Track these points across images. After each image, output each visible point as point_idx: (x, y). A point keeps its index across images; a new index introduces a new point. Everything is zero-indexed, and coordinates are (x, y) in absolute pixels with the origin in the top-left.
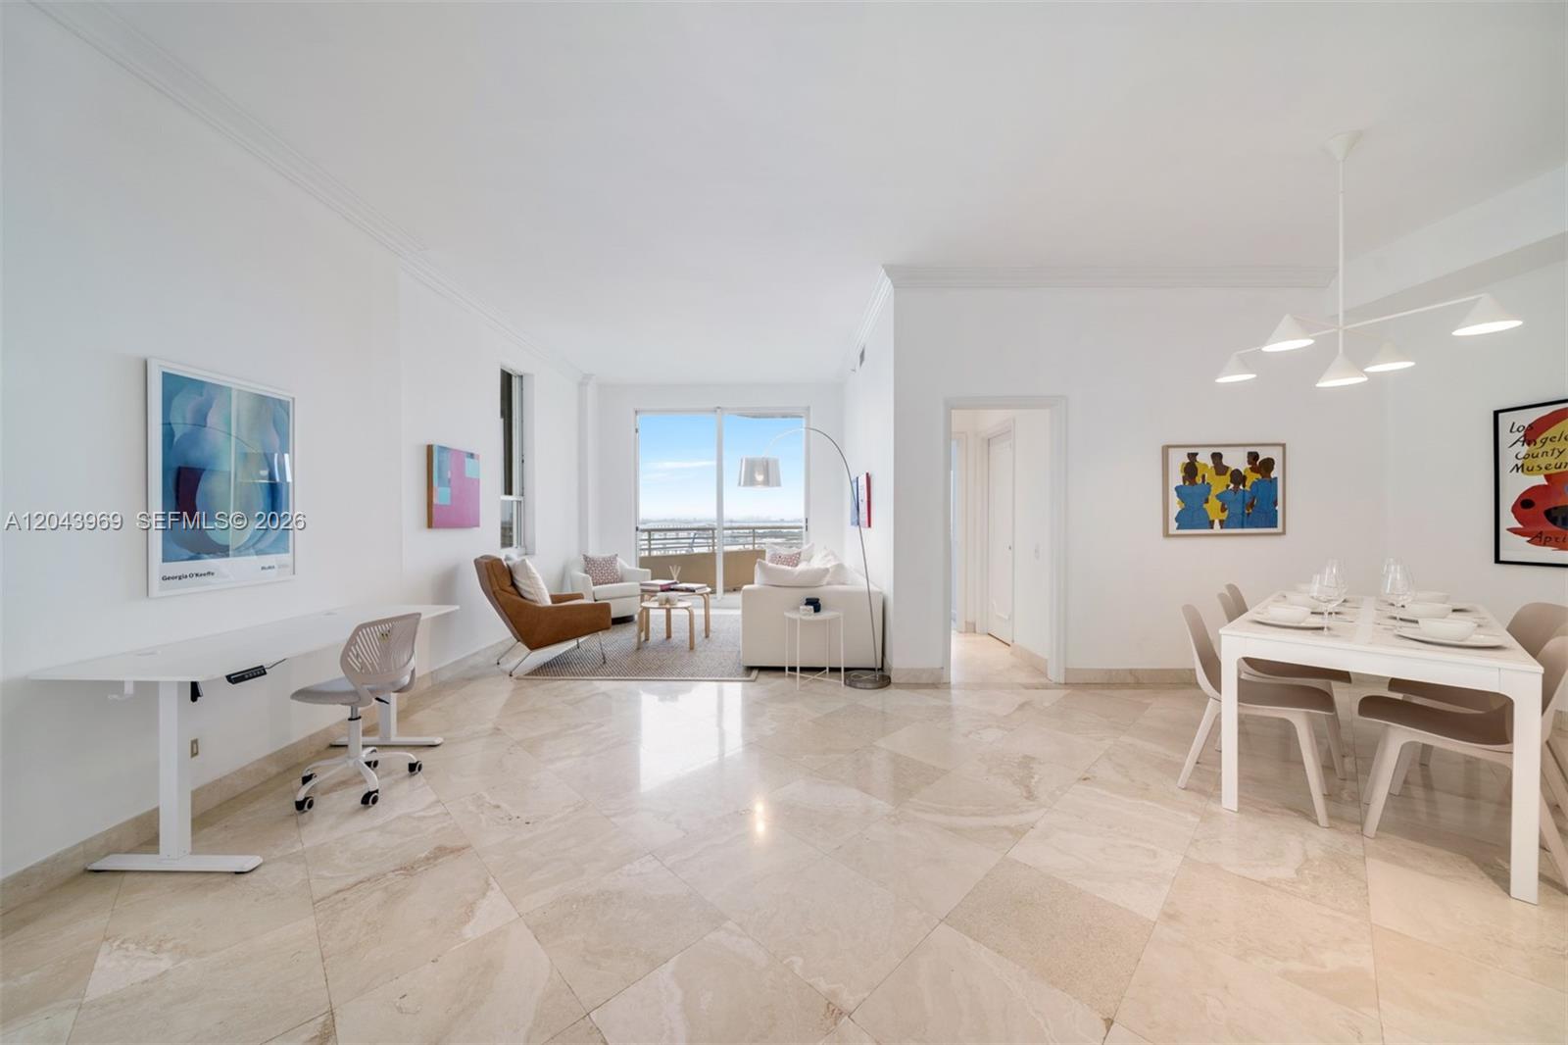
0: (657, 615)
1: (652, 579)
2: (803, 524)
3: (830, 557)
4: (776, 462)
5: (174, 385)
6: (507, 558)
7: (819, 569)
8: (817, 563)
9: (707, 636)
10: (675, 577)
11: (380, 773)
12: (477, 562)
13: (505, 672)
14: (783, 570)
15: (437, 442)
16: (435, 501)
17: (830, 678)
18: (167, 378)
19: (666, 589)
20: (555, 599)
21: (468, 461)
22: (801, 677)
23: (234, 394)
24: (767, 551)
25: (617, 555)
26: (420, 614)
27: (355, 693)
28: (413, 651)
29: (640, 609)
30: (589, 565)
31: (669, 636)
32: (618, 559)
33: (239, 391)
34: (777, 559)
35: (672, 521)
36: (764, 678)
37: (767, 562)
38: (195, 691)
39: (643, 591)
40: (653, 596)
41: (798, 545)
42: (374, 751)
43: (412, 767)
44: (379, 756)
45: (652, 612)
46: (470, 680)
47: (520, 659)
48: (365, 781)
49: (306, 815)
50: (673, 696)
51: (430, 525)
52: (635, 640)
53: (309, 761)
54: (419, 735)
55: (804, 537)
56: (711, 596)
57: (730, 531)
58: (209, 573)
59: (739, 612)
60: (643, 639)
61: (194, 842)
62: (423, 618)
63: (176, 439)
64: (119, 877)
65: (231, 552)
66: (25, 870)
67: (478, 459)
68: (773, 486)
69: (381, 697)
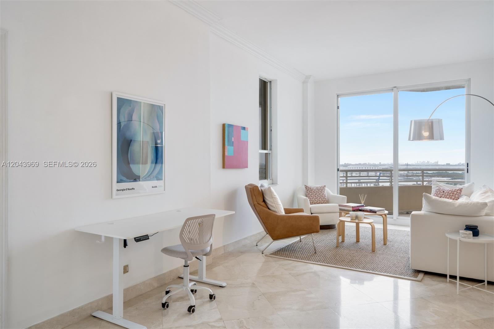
0: (350, 227)
1: (347, 203)
2: (465, 168)
3: (489, 194)
4: (440, 121)
5: (122, 102)
6: (262, 186)
7: (478, 203)
8: (477, 198)
9: (385, 244)
10: (363, 202)
11: (197, 297)
12: (246, 187)
13: (260, 251)
14: (445, 202)
15: (228, 122)
16: (226, 154)
17: (488, 289)
18: (119, 99)
19: (355, 210)
20: (287, 211)
21: (242, 131)
22: (460, 284)
23: (142, 105)
24: (433, 187)
25: (325, 186)
26: (215, 215)
27: (185, 253)
28: (212, 235)
29: (339, 221)
30: (309, 191)
31: (358, 241)
32: (326, 188)
33: (144, 103)
34: (441, 193)
35: (365, 164)
36: (428, 280)
37: (433, 196)
38: (125, 244)
39: (340, 210)
40: (347, 214)
41: (461, 183)
42: (195, 284)
43: (211, 297)
44: (198, 287)
45: (346, 224)
46: (242, 253)
47: (267, 244)
48: (189, 299)
49: (166, 311)
50: (361, 281)
51: (224, 167)
52: (335, 241)
53: (170, 283)
54: (215, 280)
55: (466, 177)
56: (388, 216)
57: (406, 172)
58: (133, 188)
59: (408, 229)
60: (340, 240)
61: (124, 312)
62: (216, 217)
63: (122, 127)
64: (100, 321)
65: (141, 179)
66: (74, 310)
67: (247, 130)
68: (437, 140)
69: (198, 257)
